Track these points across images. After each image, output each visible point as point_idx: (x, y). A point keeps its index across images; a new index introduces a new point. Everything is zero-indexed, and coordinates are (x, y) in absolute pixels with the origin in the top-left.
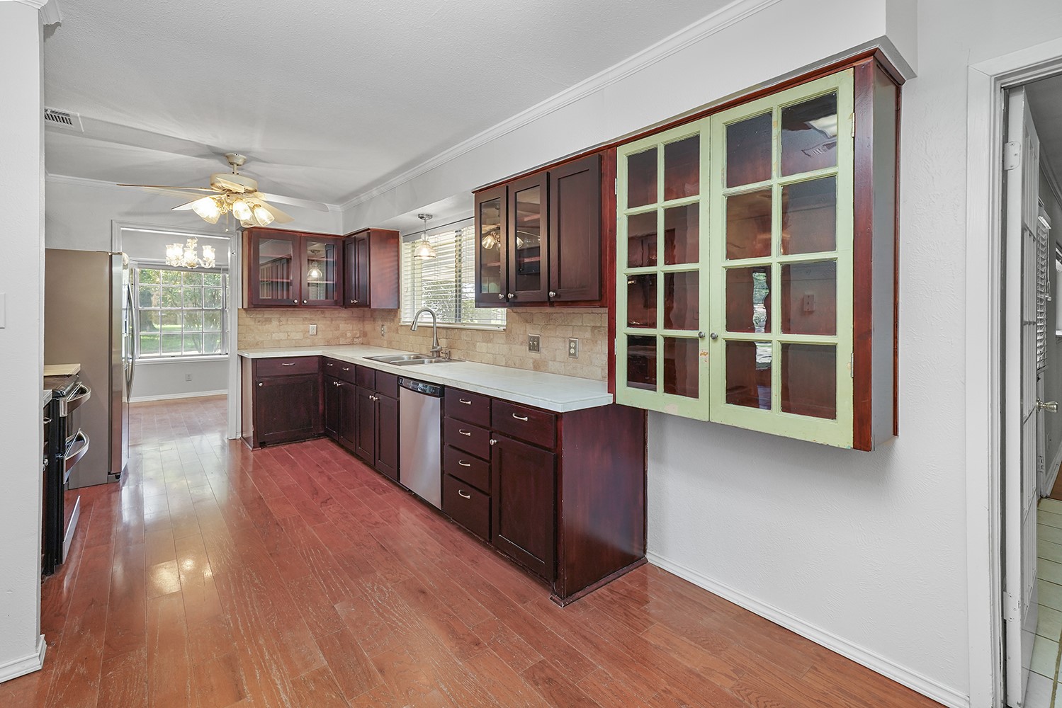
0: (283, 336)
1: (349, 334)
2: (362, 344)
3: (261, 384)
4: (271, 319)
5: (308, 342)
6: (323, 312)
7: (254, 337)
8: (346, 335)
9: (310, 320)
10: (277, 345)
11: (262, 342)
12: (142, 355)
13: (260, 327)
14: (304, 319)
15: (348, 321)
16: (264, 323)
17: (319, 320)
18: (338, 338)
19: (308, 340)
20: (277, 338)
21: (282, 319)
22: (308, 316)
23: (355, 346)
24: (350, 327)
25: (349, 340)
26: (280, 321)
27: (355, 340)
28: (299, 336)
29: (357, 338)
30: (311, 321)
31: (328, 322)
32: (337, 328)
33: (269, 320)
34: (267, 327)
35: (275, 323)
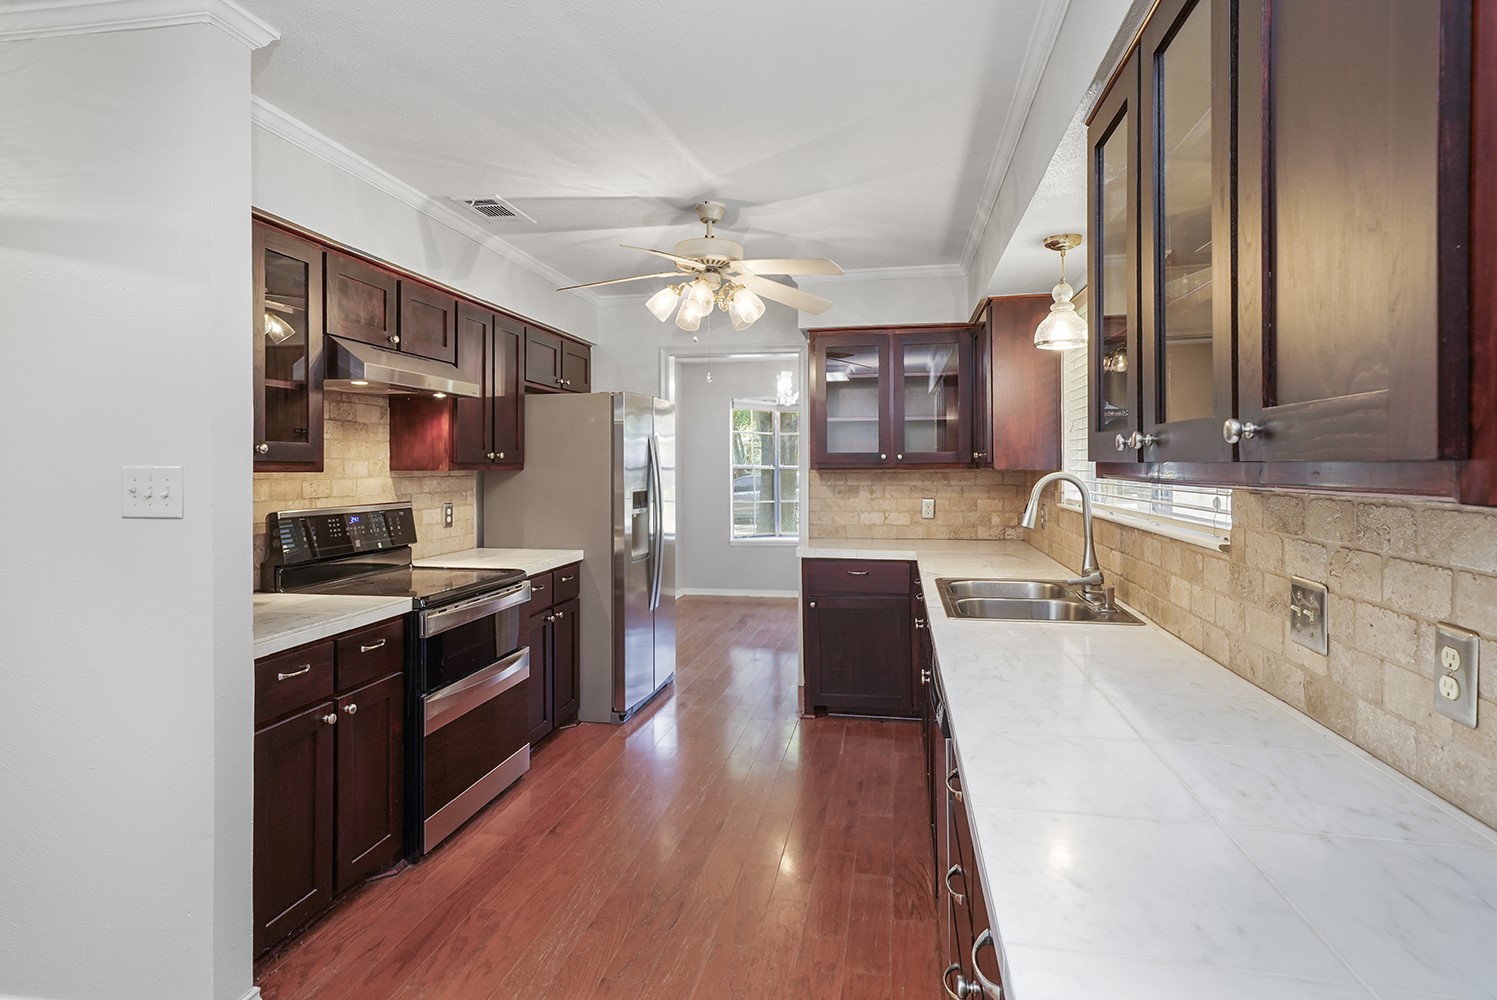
0: (877, 518)
1: (996, 520)
2: (1023, 540)
3: (813, 604)
4: (858, 487)
5: (920, 531)
6: (946, 477)
7: (833, 518)
8: (990, 520)
9: (924, 490)
10: (867, 536)
11: (844, 527)
12: (784, 533)
13: (841, 502)
14: (913, 489)
15: (992, 495)
16: (847, 496)
17: (937, 491)
18: (974, 526)
19: (920, 528)
20: (868, 523)
21: (874, 488)
22: (919, 483)
23: (1009, 543)
24: (998, 504)
25: (995, 532)
26: (872, 492)
27: (1010, 531)
28: (902, 520)
29: (1013, 527)
30: (925, 492)
31: (955, 495)
32: (973, 507)
33: (855, 491)
34: (854, 502)
35: (864, 495)
